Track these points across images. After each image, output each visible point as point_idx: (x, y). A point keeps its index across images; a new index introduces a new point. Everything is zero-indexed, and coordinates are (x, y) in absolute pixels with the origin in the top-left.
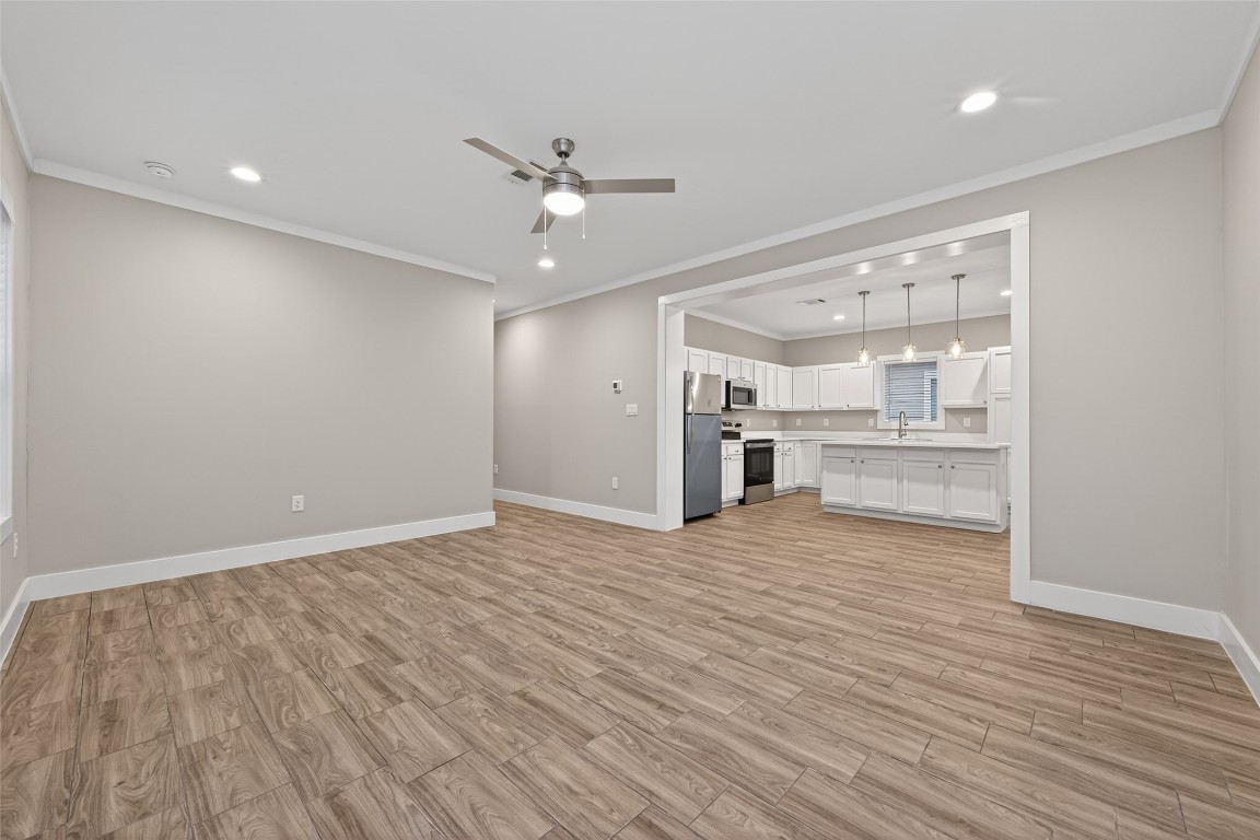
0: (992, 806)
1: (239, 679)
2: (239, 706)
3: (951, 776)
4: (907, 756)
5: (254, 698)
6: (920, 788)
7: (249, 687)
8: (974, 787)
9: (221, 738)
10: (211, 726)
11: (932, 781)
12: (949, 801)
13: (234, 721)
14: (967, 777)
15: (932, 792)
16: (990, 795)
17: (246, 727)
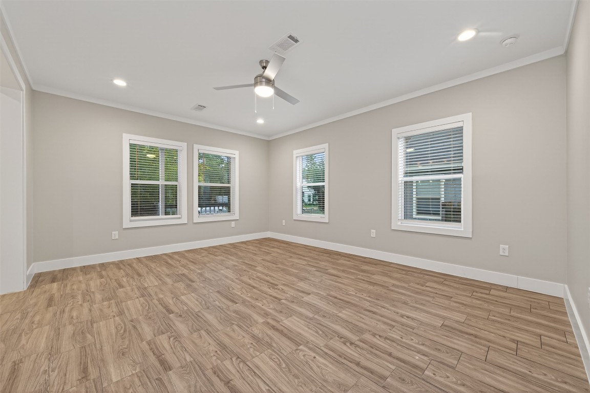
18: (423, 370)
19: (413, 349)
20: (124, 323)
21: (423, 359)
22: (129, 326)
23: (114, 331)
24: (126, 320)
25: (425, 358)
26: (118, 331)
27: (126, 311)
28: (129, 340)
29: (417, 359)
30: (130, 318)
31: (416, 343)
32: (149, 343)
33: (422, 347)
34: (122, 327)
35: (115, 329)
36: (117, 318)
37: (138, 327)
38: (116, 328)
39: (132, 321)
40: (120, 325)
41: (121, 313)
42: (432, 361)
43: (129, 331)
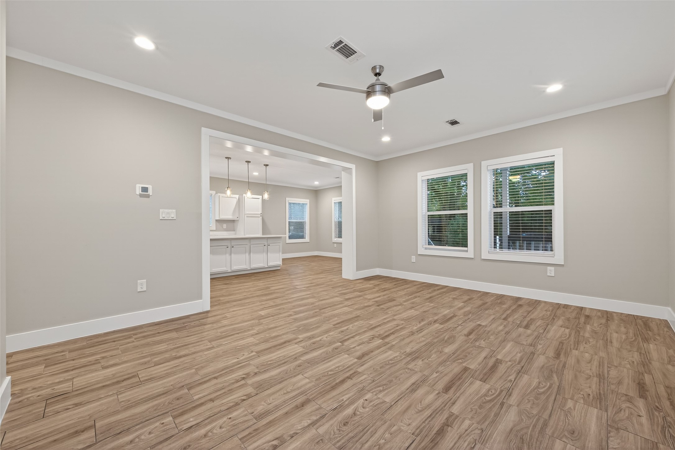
1: (547, 430)
2: (561, 409)
5: (550, 408)
7: (547, 418)
9: (582, 401)
10: (583, 411)
13: (570, 404)
17: (566, 396)
18: (174, 417)
19: (207, 421)
21: (185, 424)
25: (186, 426)
29: (191, 419)
31: (213, 428)
33: (203, 431)
42: (177, 431)
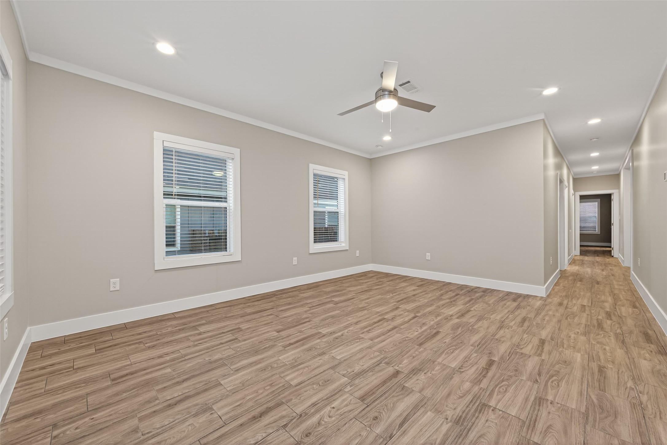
0: (171, 420)
3: (196, 415)
4: (219, 405)
6: (200, 400)
8: (185, 420)
11: (200, 406)
12: (186, 406)
14: (191, 421)
15: (195, 403)
16: (176, 424)
20: (546, 385)
22: (543, 379)
23: (563, 384)
24: (542, 387)
26: (559, 381)
27: (532, 399)
28: (554, 366)
30: (536, 386)
32: (540, 355)
34: (552, 382)
35: (560, 385)
36: (550, 398)
37: (536, 370)
38: (558, 385)
39: (537, 381)
40: (552, 387)
41: (540, 401)
43: (548, 374)
